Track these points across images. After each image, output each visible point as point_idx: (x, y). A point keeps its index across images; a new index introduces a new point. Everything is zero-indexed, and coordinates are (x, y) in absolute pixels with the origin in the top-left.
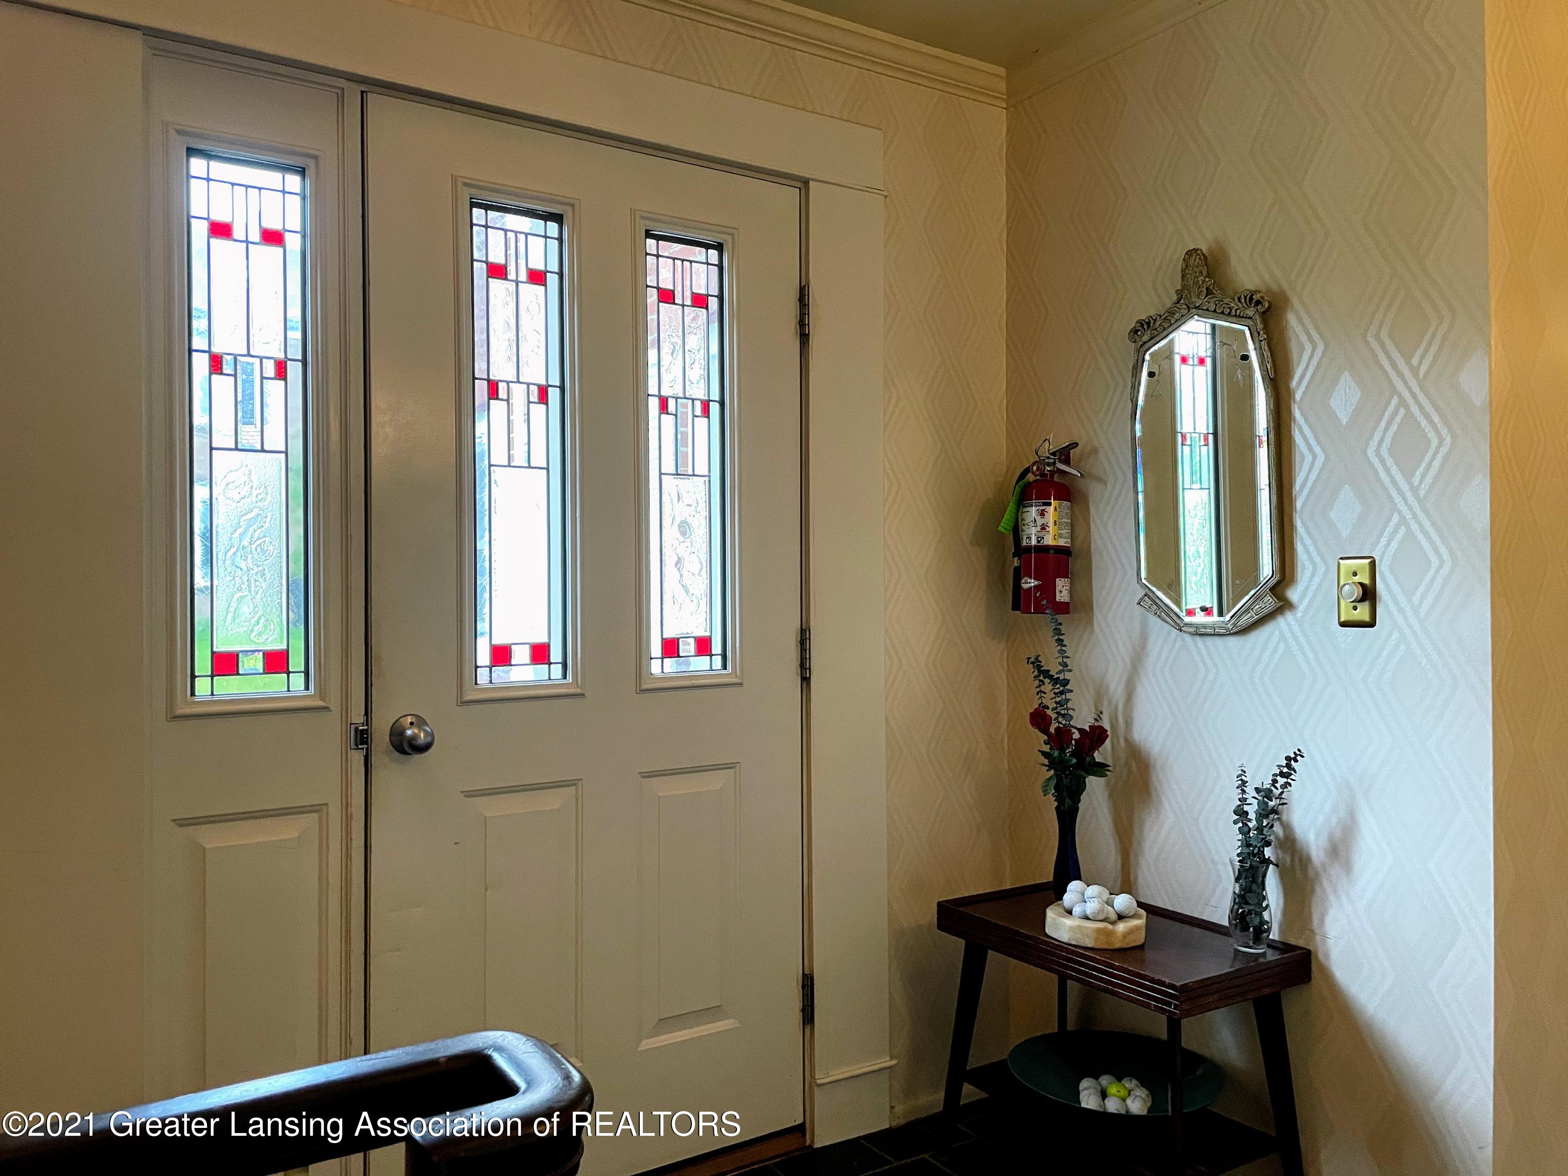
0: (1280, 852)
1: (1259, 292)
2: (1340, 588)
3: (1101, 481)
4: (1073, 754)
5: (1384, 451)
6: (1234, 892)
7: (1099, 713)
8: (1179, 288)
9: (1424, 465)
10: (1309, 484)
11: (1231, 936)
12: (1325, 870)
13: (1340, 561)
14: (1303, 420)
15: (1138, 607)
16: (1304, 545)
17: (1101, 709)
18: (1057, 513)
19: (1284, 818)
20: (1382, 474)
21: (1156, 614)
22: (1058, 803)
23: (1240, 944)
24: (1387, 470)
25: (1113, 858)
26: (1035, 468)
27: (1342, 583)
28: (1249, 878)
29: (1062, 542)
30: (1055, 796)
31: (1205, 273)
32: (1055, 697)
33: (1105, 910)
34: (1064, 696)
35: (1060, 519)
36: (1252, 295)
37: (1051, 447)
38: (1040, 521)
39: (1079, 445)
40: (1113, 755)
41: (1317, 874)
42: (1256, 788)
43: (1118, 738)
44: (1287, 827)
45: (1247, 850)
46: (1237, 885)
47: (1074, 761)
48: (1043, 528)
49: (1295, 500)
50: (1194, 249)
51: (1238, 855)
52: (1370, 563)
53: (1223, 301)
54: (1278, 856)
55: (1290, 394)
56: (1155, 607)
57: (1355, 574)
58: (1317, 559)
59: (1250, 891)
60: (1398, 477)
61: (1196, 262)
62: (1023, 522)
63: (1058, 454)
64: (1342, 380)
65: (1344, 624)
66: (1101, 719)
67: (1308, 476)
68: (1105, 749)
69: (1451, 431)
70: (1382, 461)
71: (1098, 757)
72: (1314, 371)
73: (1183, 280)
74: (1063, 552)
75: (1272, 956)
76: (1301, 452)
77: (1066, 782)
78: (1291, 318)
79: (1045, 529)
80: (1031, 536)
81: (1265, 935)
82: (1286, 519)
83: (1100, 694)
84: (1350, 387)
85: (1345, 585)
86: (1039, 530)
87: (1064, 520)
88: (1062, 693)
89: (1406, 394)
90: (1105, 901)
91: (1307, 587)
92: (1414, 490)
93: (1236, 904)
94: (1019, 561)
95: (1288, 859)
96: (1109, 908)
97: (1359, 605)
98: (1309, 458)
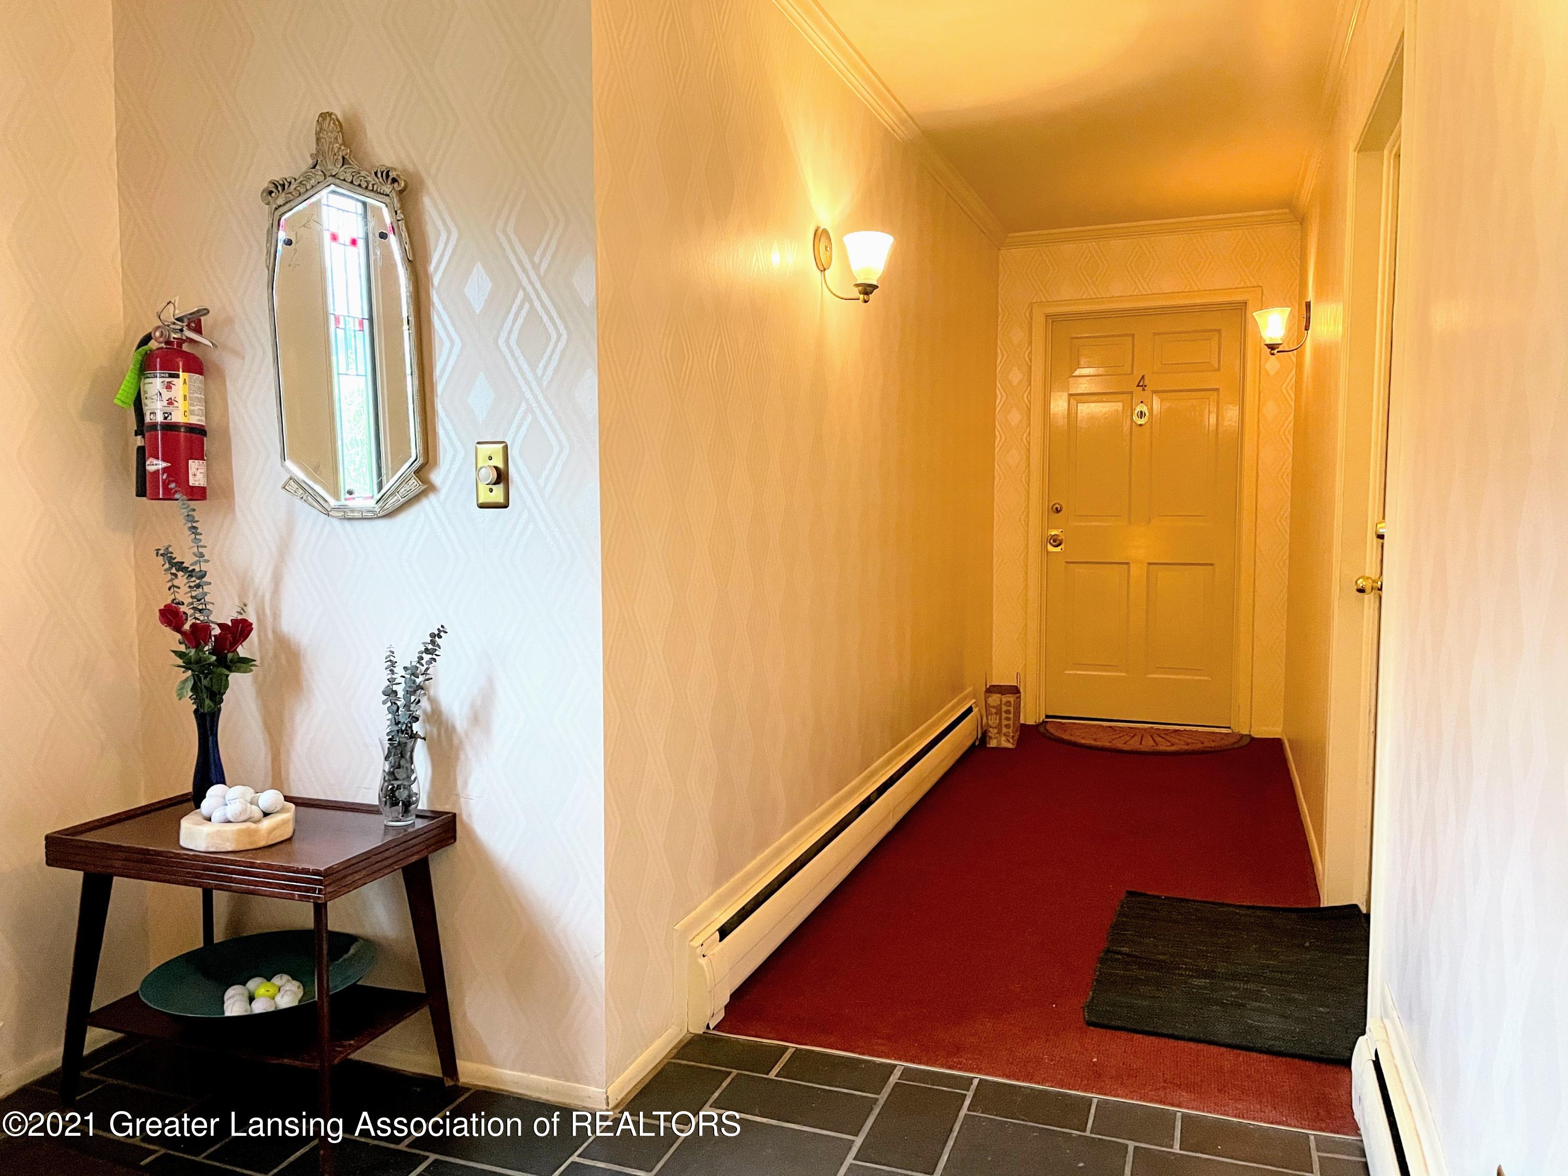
0: (428, 727)
1: (395, 169)
2: (478, 470)
3: (236, 353)
4: (212, 652)
5: (513, 342)
6: (384, 771)
7: (242, 606)
8: (315, 152)
9: (546, 358)
10: (449, 369)
11: (382, 814)
12: (467, 735)
13: (478, 445)
14: (441, 306)
15: (283, 491)
16: (445, 430)
17: (245, 601)
18: (187, 386)
19: (432, 692)
20: (512, 363)
21: (302, 498)
22: (198, 706)
23: (390, 819)
24: (516, 360)
25: (262, 756)
26: (158, 334)
27: (479, 466)
28: (397, 755)
29: (194, 420)
30: (194, 699)
31: (340, 141)
32: (190, 592)
33: (248, 810)
34: (201, 590)
35: (190, 393)
36: (388, 172)
37: (177, 312)
38: (166, 395)
39: (210, 313)
40: (260, 650)
41: (461, 742)
42: (404, 667)
43: (265, 631)
44: (432, 701)
45: (396, 728)
46: (387, 763)
47: (214, 658)
48: (170, 402)
49: (436, 386)
50: (328, 112)
51: (388, 734)
52: (504, 447)
53: (359, 173)
54: (426, 728)
55: (428, 277)
56: (301, 491)
57: (490, 458)
58: (458, 444)
59: (399, 767)
60: (525, 366)
61: (330, 128)
62: (146, 395)
63: (186, 320)
64: (475, 270)
65: (482, 506)
66: (245, 612)
67: (447, 361)
68: (252, 643)
69: (567, 327)
70: (511, 351)
71: (242, 651)
72: (450, 257)
73: (318, 144)
74: (197, 432)
75: (420, 824)
76: (440, 338)
77: (205, 682)
78: (427, 201)
79: (173, 404)
80: (155, 411)
81: (413, 806)
82: (428, 403)
83: (244, 587)
84: (482, 278)
85: (481, 468)
86: (167, 405)
87: (195, 395)
88: (198, 586)
89: (529, 289)
90: (249, 800)
91: (449, 471)
92: (539, 380)
93: (387, 781)
94: (143, 440)
95: (435, 731)
96: (253, 807)
97: (494, 487)
98: (447, 345)
